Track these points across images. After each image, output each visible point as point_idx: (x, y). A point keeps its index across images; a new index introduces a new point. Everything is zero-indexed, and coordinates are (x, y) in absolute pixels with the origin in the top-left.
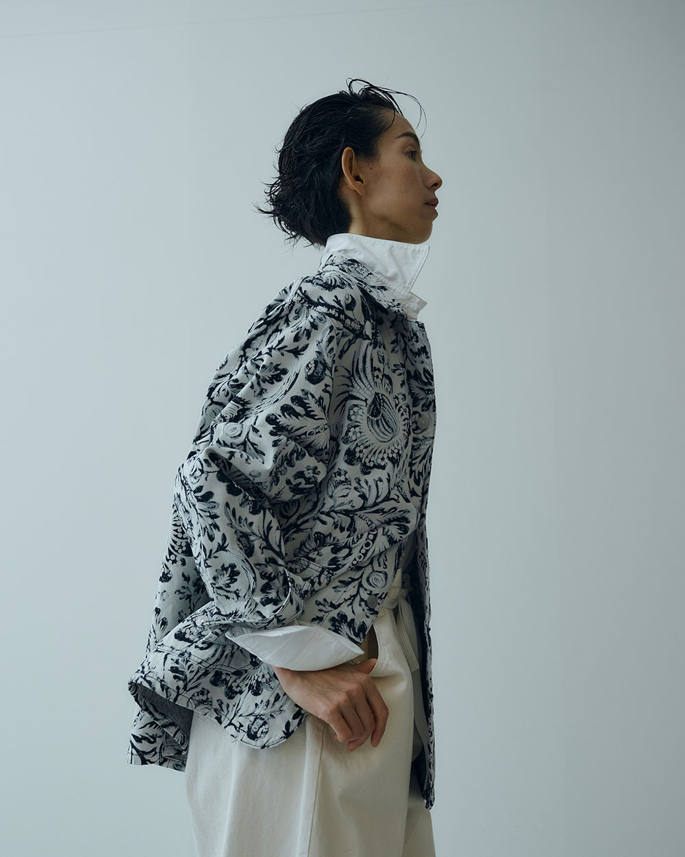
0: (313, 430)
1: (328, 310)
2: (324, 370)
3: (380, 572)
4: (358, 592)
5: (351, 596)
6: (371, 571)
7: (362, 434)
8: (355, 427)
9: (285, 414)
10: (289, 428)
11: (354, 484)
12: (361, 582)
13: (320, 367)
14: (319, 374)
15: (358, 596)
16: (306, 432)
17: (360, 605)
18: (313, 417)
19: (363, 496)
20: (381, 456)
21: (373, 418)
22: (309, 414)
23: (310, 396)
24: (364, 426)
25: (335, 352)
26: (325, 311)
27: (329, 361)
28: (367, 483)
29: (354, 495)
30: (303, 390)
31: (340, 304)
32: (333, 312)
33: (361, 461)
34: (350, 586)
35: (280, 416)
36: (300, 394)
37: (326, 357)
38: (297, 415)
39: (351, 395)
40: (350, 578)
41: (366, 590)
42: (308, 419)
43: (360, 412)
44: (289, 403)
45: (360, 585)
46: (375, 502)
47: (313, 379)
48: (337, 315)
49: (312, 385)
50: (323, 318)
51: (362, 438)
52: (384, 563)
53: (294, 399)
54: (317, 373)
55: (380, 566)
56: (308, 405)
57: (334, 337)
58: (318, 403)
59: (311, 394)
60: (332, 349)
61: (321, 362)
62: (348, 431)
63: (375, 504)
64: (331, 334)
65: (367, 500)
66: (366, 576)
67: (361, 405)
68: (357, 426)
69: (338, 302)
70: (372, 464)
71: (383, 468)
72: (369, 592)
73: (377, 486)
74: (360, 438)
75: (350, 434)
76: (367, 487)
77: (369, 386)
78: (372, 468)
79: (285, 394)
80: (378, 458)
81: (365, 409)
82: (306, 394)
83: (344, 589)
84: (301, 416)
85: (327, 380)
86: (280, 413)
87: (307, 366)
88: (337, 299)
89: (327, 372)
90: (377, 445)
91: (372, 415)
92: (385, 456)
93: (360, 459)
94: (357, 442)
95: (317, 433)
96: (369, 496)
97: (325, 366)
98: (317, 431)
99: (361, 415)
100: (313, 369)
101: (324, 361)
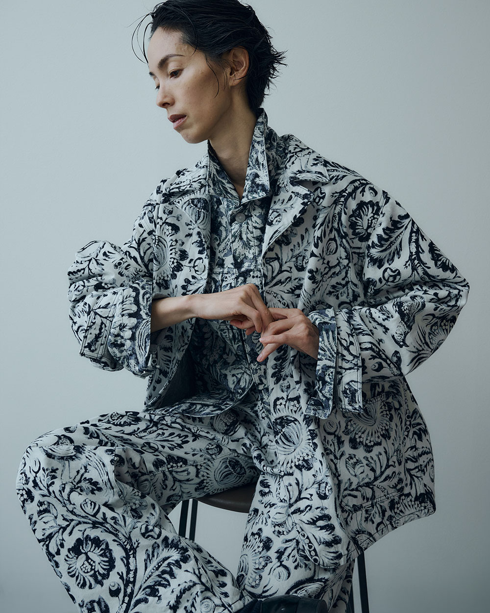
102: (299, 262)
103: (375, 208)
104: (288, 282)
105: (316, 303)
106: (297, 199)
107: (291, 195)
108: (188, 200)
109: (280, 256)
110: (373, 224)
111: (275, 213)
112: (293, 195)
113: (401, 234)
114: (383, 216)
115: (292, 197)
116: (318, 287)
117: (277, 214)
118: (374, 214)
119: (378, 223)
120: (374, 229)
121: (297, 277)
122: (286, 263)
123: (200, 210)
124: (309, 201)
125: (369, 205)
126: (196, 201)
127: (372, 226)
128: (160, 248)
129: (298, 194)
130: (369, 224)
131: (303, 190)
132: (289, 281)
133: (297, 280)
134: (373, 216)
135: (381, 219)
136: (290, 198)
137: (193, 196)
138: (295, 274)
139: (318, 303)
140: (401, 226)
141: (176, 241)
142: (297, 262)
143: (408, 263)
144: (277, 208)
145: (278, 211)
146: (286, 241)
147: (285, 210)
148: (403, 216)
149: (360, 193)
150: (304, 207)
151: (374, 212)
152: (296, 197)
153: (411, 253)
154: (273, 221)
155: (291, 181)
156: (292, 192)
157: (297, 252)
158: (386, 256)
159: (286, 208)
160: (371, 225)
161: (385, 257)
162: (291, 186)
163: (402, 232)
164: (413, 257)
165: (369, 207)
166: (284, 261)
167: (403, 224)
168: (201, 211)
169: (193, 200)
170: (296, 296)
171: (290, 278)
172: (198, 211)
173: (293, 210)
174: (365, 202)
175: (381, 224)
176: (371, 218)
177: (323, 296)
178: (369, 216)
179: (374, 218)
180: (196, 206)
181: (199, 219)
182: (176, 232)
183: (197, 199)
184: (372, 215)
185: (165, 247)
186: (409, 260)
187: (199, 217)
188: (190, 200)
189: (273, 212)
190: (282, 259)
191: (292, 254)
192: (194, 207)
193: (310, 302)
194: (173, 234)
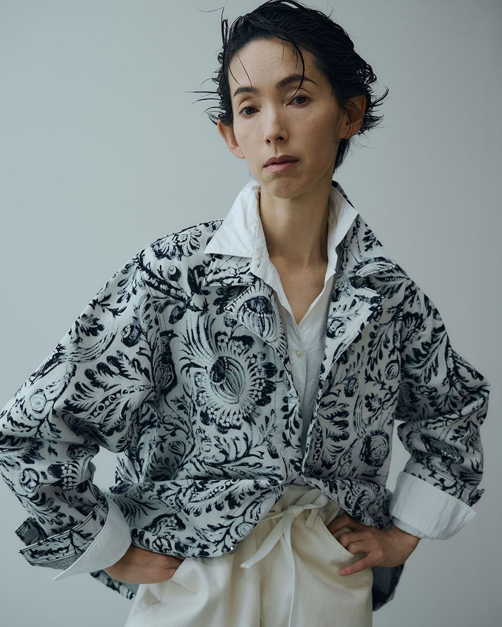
0: (126, 389)
1: (149, 279)
2: (139, 334)
3: (251, 523)
4: (224, 539)
5: (216, 541)
6: (242, 521)
7: (210, 398)
8: (202, 392)
9: (101, 371)
10: (104, 385)
11: (214, 442)
12: (229, 529)
13: (136, 332)
14: (134, 338)
15: (223, 543)
16: (120, 390)
17: (222, 551)
18: (127, 376)
19: (224, 452)
20: (236, 417)
21: (216, 383)
22: (123, 373)
23: (124, 357)
24: (209, 391)
25: (151, 318)
26: (147, 280)
27: (144, 327)
28: (225, 441)
29: (215, 451)
30: (118, 352)
31: (161, 275)
32: (153, 281)
33: (215, 422)
34: (218, 532)
35: (96, 372)
36: (115, 355)
37: (142, 323)
38: (111, 373)
39: (193, 363)
40: (219, 524)
41: (232, 537)
42: (123, 378)
43: (204, 378)
44: (105, 362)
45: (228, 532)
46: (236, 457)
47: (129, 342)
48: (156, 284)
49: (127, 347)
50: (143, 286)
51: (210, 402)
52: (257, 516)
53: (110, 359)
54: (132, 337)
55: (251, 517)
56: (122, 365)
57: (150, 304)
58: (131, 364)
59: (125, 356)
60: (148, 316)
61: (137, 327)
62: (198, 396)
63: (237, 459)
64: (148, 302)
65: (228, 455)
66: (236, 526)
67: (203, 373)
68: (204, 391)
69: (161, 273)
70: (228, 425)
71: (239, 428)
72: (234, 541)
73: (235, 444)
74: (208, 401)
75: (200, 398)
76: (226, 445)
77: (206, 354)
78: (228, 428)
79: (102, 353)
80: (233, 419)
81: (207, 376)
82: (121, 355)
83: (211, 533)
84: (115, 374)
85: (142, 343)
86: (96, 370)
87: (124, 329)
88: (161, 269)
89: (142, 336)
90: (228, 408)
91: (214, 380)
92: (241, 416)
93: (213, 420)
94: (206, 406)
95: (131, 392)
96: (229, 451)
97: (140, 331)
98: (131, 390)
99: (205, 382)
100: (129, 333)
101: (140, 326)
102: (351, 386)
103: (419, 321)
104: (330, 407)
105: (372, 433)
106: (363, 303)
107: (354, 300)
108: (243, 305)
109: (333, 376)
110: (411, 337)
111: (336, 322)
112: (357, 300)
113: (436, 348)
114: (424, 330)
115: (356, 302)
116: (375, 415)
117: (339, 323)
118: (416, 328)
119: (417, 337)
120: (411, 343)
121: (342, 403)
122: (337, 384)
123: (262, 315)
124: (379, 306)
125: (414, 318)
126: (252, 302)
127: (410, 339)
128: (231, 372)
129: (364, 297)
130: (408, 337)
131: (370, 293)
132: (333, 405)
133: (342, 406)
134: (414, 330)
135: (421, 333)
136: (354, 303)
137: (246, 297)
138: (342, 398)
139: (375, 434)
140: (436, 339)
141: (255, 356)
142: (348, 386)
143: (447, 380)
144: (338, 316)
145: (340, 319)
146: (344, 359)
147: (348, 318)
148: (437, 329)
149: (409, 303)
150: (373, 314)
151: (416, 325)
152: (361, 301)
153: (449, 369)
154: (335, 332)
155: (352, 283)
156: (356, 296)
157: (351, 374)
158: (422, 373)
159: (349, 315)
160: (409, 337)
161: (421, 375)
162: (353, 288)
163: (437, 347)
164: (451, 374)
165: (414, 320)
166: (336, 382)
167: (438, 338)
168: (263, 317)
169: (248, 302)
170: (334, 423)
171: (335, 402)
172: (260, 317)
173: (359, 317)
174: (411, 314)
175: (419, 338)
176: (411, 330)
177: (382, 426)
178: (410, 329)
179: (414, 332)
180: (255, 310)
181: (264, 329)
182: (251, 346)
183: (254, 298)
184: (414, 328)
185: (238, 370)
186: (447, 377)
187: (264, 326)
188: (246, 304)
189: (333, 321)
190: (334, 379)
191: (346, 375)
192: (253, 313)
193: (365, 432)
194: (248, 350)
